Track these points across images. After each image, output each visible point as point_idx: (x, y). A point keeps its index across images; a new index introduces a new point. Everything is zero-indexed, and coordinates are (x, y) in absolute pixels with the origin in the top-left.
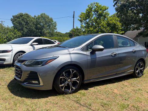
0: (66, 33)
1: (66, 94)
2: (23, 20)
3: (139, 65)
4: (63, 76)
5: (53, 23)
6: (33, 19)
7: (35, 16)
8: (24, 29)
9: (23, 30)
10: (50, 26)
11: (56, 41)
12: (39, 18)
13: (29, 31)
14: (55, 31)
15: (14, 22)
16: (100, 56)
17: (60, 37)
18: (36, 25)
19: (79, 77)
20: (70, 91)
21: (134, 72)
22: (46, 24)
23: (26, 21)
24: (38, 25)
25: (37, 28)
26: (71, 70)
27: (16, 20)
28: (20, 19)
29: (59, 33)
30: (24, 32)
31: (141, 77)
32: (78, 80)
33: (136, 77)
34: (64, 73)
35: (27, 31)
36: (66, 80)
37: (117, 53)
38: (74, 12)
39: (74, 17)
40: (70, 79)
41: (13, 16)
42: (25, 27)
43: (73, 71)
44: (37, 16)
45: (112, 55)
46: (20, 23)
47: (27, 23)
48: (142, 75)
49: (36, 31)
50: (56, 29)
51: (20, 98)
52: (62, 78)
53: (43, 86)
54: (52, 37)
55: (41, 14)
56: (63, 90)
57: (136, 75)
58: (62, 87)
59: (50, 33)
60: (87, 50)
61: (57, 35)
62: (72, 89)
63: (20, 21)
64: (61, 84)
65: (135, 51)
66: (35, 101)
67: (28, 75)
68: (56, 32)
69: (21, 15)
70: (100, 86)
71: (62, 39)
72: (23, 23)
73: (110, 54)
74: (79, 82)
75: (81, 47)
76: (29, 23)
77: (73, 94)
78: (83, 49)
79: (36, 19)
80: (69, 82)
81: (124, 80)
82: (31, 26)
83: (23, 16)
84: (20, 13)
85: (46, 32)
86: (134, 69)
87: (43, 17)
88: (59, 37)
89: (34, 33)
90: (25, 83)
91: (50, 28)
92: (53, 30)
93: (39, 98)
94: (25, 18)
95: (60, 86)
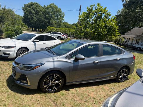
0: (74, 24)
1: (49, 92)
2: (33, 10)
3: (123, 71)
4: (47, 79)
5: (61, 13)
6: (42, 9)
7: (44, 6)
8: (34, 18)
9: (32, 19)
10: (58, 17)
11: (61, 33)
12: (48, 8)
13: (39, 20)
14: (63, 21)
15: (25, 11)
16: (82, 64)
17: (67, 28)
18: (45, 15)
19: (61, 80)
20: (52, 91)
21: (117, 77)
22: (54, 14)
23: (36, 11)
24: (47, 15)
25: (46, 18)
26: (54, 74)
27: (27, 9)
28: (30, 8)
29: (67, 23)
30: (33, 21)
31: (124, 82)
32: (60, 83)
33: (119, 82)
34: (48, 77)
35: (37, 21)
36: (49, 82)
37: (100, 61)
38: (81, 5)
39: (80, 11)
40: (54, 81)
41: (24, 5)
42: (35, 17)
43: (56, 75)
44: (46, 6)
45: (94, 63)
46: (30, 12)
47: (37, 13)
48: (125, 80)
49: (44, 21)
50: (63, 20)
51: (13, 92)
52: (46, 81)
53: (30, 85)
54: (59, 28)
55: (50, 4)
56: (47, 90)
57: (118, 80)
58: (46, 88)
59: (57, 23)
60: (71, 58)
61: (65, 25)
62: (54, 89)
63: (30, 10)
64: (45, 85)
65: (119, 59)
66: (24, 96)
67: (20, 76)
68: (63, 23)
69: (32, 4)
70: (80, 88)
71: (68, 30)
72: (33, 12)
73: (92, 62)
74: (61, 84)
75: (65, 55)
76: (38, 13)
77: (55, 93)
78: (67, 57)
79: (46, 9)
80: (52, 84)
81: (106, 84)
82: (40, 15)
83: (33, 5)
84: (31, 2)
85: (54, 22)
86: (117, 75)
87: (52, 7)
88: (65, 28)
89: (42, 23)
90: (18, 81)
91: (58, 18)
92: (61, 21)
93: (27, 94)
94: (35, 8)
95: (44, 86)
